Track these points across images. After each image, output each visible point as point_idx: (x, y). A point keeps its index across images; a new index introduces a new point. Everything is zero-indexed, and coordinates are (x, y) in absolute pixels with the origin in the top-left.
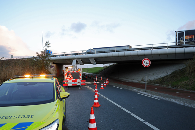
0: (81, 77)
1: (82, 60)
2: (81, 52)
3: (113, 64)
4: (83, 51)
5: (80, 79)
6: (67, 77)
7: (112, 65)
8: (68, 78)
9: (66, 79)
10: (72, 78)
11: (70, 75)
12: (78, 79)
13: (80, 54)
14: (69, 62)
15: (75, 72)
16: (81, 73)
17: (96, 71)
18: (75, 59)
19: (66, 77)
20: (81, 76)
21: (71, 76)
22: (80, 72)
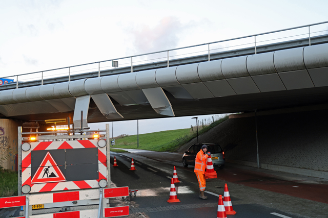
0: (104, 170)
1: (114, 96)
2: (109, 66)
3: (227, 117)
4: (115, 63)
5: (103, 183)
6: (33, 172)
7: (221, 120)
8: (36, 180)
9: (29, 183)
10: (61, 178)
11: (48, 163)
12: (92, 183)
13: (105, 73)
14: (61, 110)
15: (75, 145)
16: (104, 151)
17: (165, 143)
18: (82, 93)
19: (26, 174)
20: (105, 164)
21: (52, 170)
22: (102, 143)
